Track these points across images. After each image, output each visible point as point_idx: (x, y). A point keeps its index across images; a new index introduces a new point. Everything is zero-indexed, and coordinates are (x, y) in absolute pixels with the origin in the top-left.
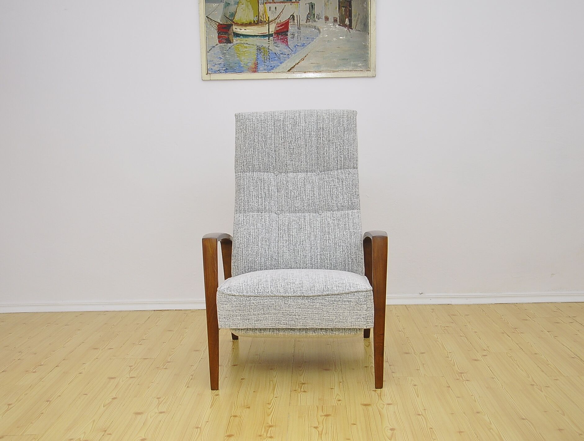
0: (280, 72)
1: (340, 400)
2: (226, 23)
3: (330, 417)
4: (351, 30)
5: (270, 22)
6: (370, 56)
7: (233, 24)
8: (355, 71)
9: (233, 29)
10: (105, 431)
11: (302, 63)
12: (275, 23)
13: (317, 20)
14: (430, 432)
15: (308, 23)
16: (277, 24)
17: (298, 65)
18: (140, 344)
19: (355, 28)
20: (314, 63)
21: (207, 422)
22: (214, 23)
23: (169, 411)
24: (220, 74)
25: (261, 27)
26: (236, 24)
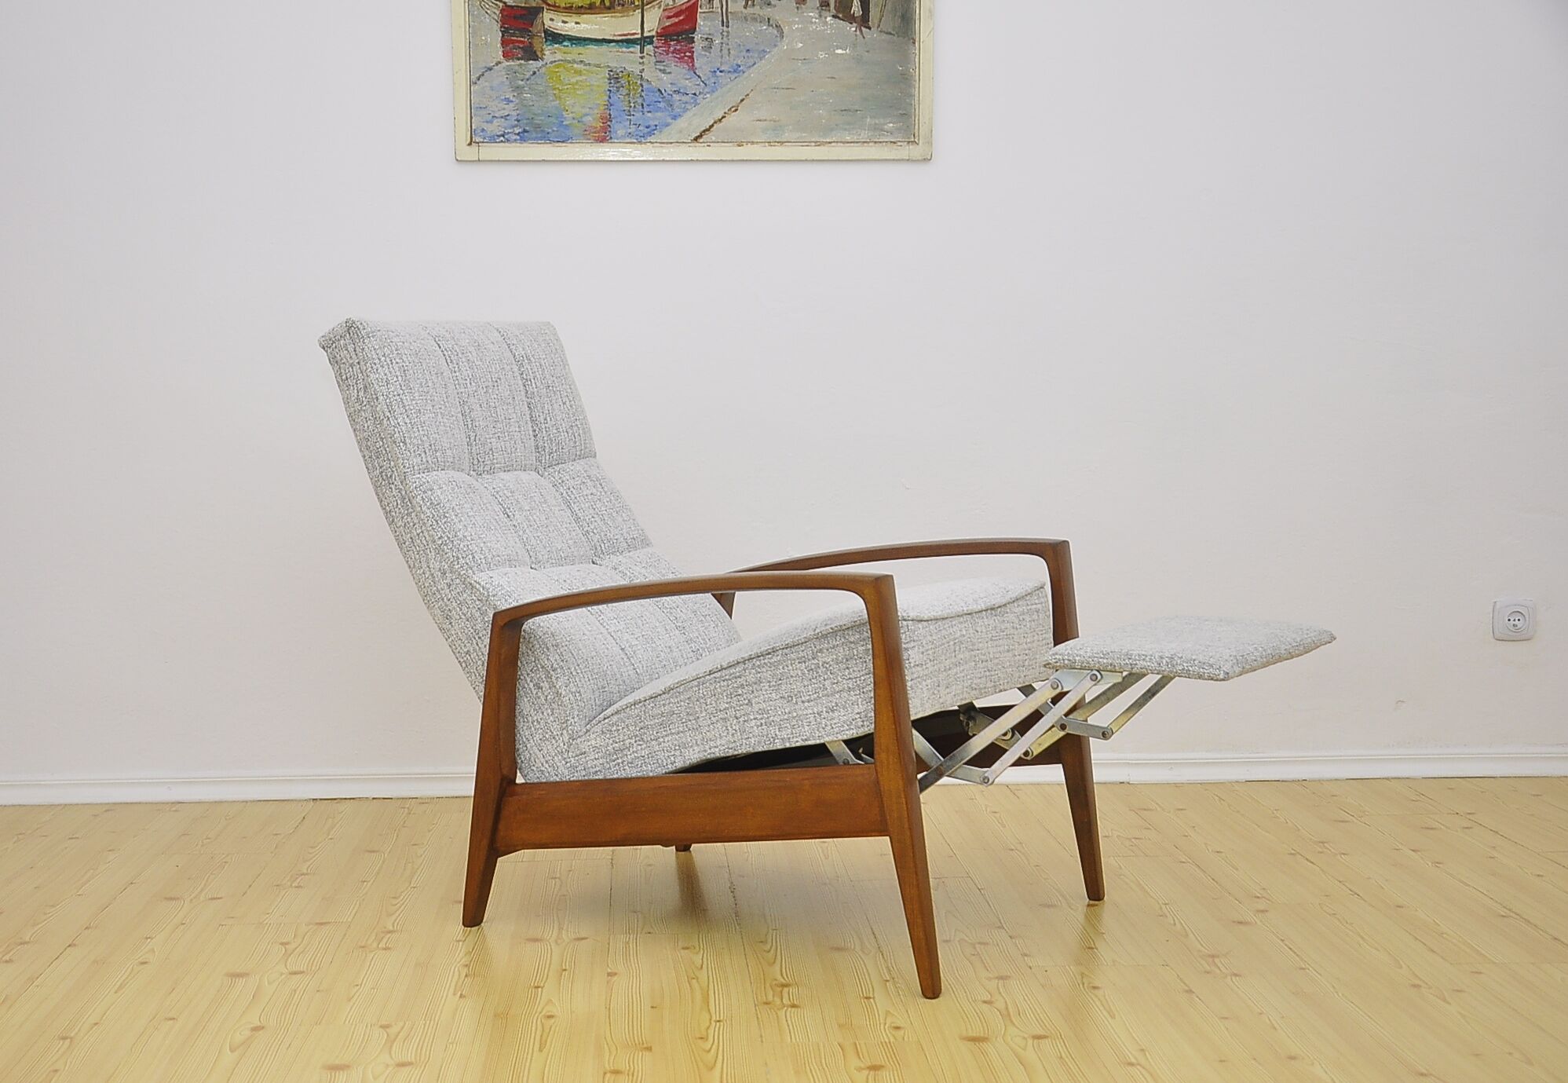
0: (671, 143)
2: (523, 5)
3: (883, 1072)
4: (868, 30)
5: (647, 5)
6: (917, 102)
7: (544, 6)
8: (875, 142)
9: (543, 22)
11: (732, 119)
12: (660, 7)
15: (750, 10)
16: (664, 10)
17: (721, 124)
18: (296, 887)
19: (876, 25)
20: (766, 120)
23: (422, 1059)
24: (507, 144)
25: (622, 17)
26: (552, 8)
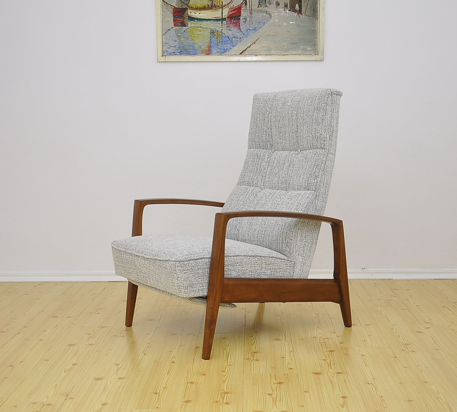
0: (232, 55)
1: (291, 369)
2: (181, 7)
3: (283, 385)
4: (301, 15)
5: (224, 7)
6: (318, 40)
7: (188, 8)
8: (304, 54)
9: (188, 13)
10: (67, 395)
11: (253, 47)
12: (228, 8)
13: (268, 5)
14: (380, 401)
15: (260, 8)
16: (230, 9)
17: (250, 48)
18: (97, 314)
19: (304, 13)
20: (265, 47)
21: (165, 388)
22: (170, 7)
23: (127, 377)
24: (175, 56)
25: (215, 11)
26: (191, 8)
